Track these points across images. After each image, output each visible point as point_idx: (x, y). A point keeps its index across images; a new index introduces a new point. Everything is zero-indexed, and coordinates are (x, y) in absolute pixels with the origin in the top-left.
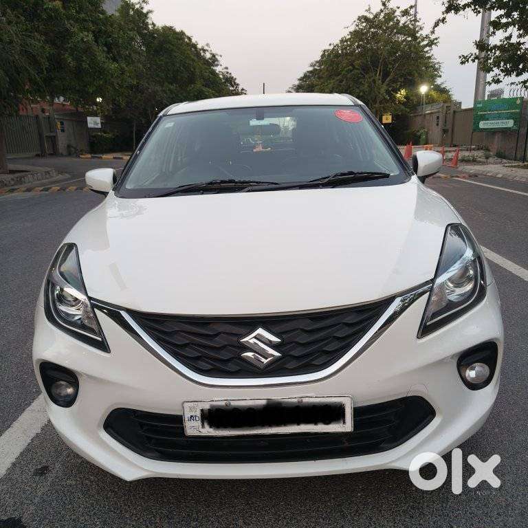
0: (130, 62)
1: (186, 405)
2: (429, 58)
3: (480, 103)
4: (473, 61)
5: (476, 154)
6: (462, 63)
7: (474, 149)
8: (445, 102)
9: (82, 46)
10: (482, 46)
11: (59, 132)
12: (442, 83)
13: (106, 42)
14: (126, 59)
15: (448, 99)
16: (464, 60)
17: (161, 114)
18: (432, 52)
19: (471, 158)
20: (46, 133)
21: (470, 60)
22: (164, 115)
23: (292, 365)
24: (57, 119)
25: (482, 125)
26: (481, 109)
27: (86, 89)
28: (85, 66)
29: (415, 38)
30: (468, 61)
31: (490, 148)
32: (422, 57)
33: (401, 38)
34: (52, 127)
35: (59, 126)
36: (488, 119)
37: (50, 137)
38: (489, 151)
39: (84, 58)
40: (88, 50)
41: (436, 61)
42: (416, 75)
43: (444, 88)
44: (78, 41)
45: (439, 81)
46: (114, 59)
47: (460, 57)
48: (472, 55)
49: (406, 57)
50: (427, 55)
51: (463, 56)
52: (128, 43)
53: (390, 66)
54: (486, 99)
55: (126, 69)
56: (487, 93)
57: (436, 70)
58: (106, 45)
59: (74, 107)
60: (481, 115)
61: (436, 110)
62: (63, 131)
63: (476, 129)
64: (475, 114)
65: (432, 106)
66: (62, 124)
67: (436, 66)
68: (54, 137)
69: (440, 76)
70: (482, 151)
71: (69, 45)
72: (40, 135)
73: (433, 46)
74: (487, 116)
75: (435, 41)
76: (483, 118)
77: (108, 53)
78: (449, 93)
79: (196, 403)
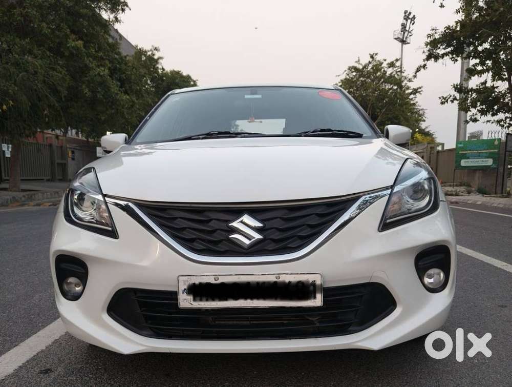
0: (140, 96)
1: (181, 278)
2: (414, 104)
3: (461, 144)
4: (452, 102)
5: (458, 189)
6: (442, 103)
7: (456, 186)
8: (429, 143)
9: (99, 79)
10: (459, 89)
11: (70, 160)
12: (427, 127)
13: (120, 77)
14: (136, 93)
15: (432, 141)
16: (444, 101)
17: (169, 93)
18: (416, 100)
19: (454, 193)
20: (58, 161)
21: (449, 100)
22: (171, 94)
23: (272, 246)
24: (70, 148)
25: (463, 163)
26: (462, 149)
27: (99, 117)
28: (99, 96)
29: (401, 87)
30: (447, 101)
31: (471, 184)
32: (408, 103)
33: (388, 86)
34: (63, 156)
35: (70, 154)
36: (468, 158)
37: (62, 164)
38: (470, 186)
39: (100, 90)
40: (103, 84)
41: (420, 108)
42: (402, 118)
43: (428, 132)
44: (95, 75)
45: (423, 125)
46: (126, 93)
47: (440, 98)
48: (451, 97)
49: (392, 102)
50: (412, 102)
51: (443, 97)
52: (140, 80)
53: (378, 110)
54: (467, 139)
55: (136, 101)
56: (468, 135)
57: (420, 115)
58: (120, 80)
59: (85, 137)
60: (462, 154)
61: (421, 151)
62: (73, 159)
63: (458, 167)
64: (456, 154)
65: (417, 147)
66: (73, 152)
67: (421, 112)
68: (65, 164)
69: (424, 121)
70: (464, 187)
71: (87, 79)
72: (52, 163)
73: (417, 94)
74: (467, 155)
75: (419, 90)
76: (465, 157)
77: (121, 87)
78: (434, 136)
79: (190, 277)
